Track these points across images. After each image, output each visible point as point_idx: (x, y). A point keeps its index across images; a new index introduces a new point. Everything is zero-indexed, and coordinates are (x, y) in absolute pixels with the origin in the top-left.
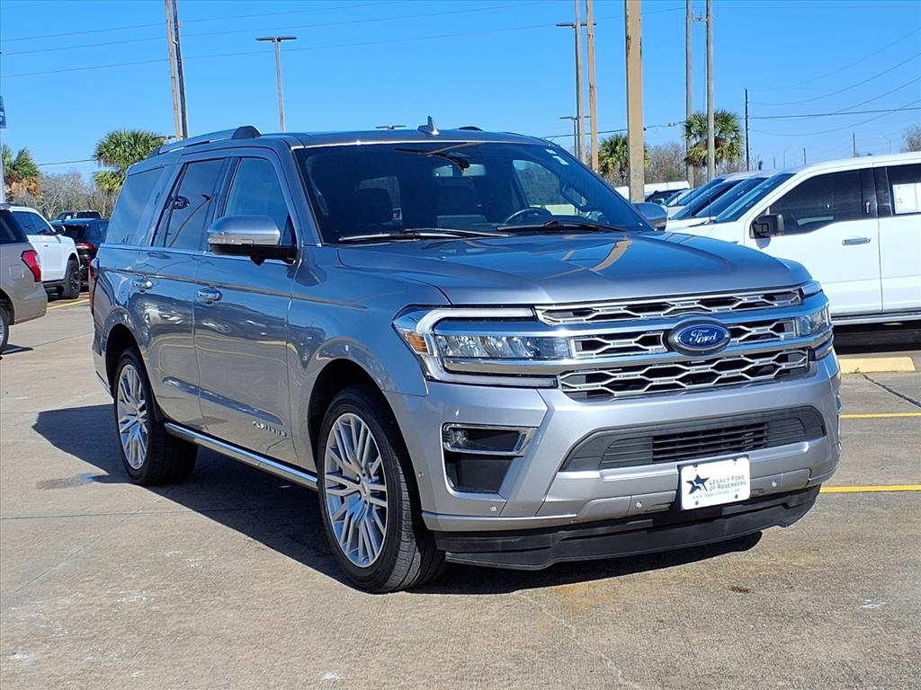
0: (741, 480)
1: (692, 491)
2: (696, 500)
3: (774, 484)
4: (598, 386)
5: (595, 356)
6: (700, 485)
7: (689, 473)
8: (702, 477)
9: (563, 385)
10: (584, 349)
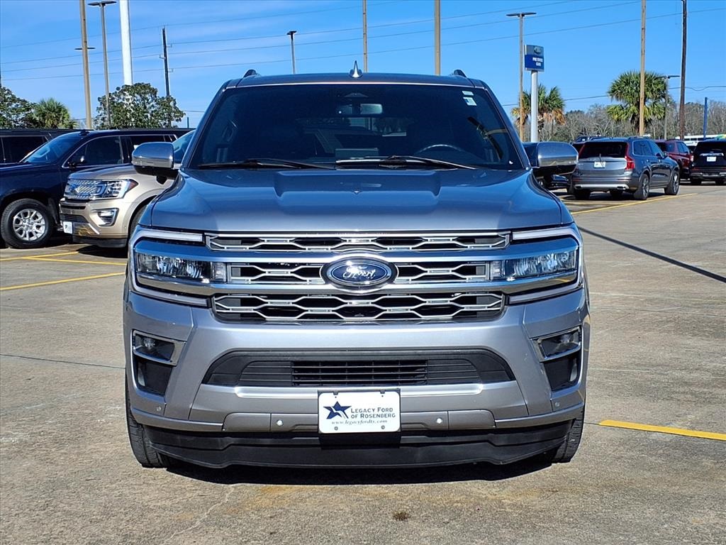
0: (389, 412)
1: (330, 417)
2: (335, 425)
3: (439, 421)
4: (250, 310)
5: (250, 282)
6: (340, 412)
7: (328, 399)
8: (342, 405)
9: (217, 305)
10: (242, 275)
